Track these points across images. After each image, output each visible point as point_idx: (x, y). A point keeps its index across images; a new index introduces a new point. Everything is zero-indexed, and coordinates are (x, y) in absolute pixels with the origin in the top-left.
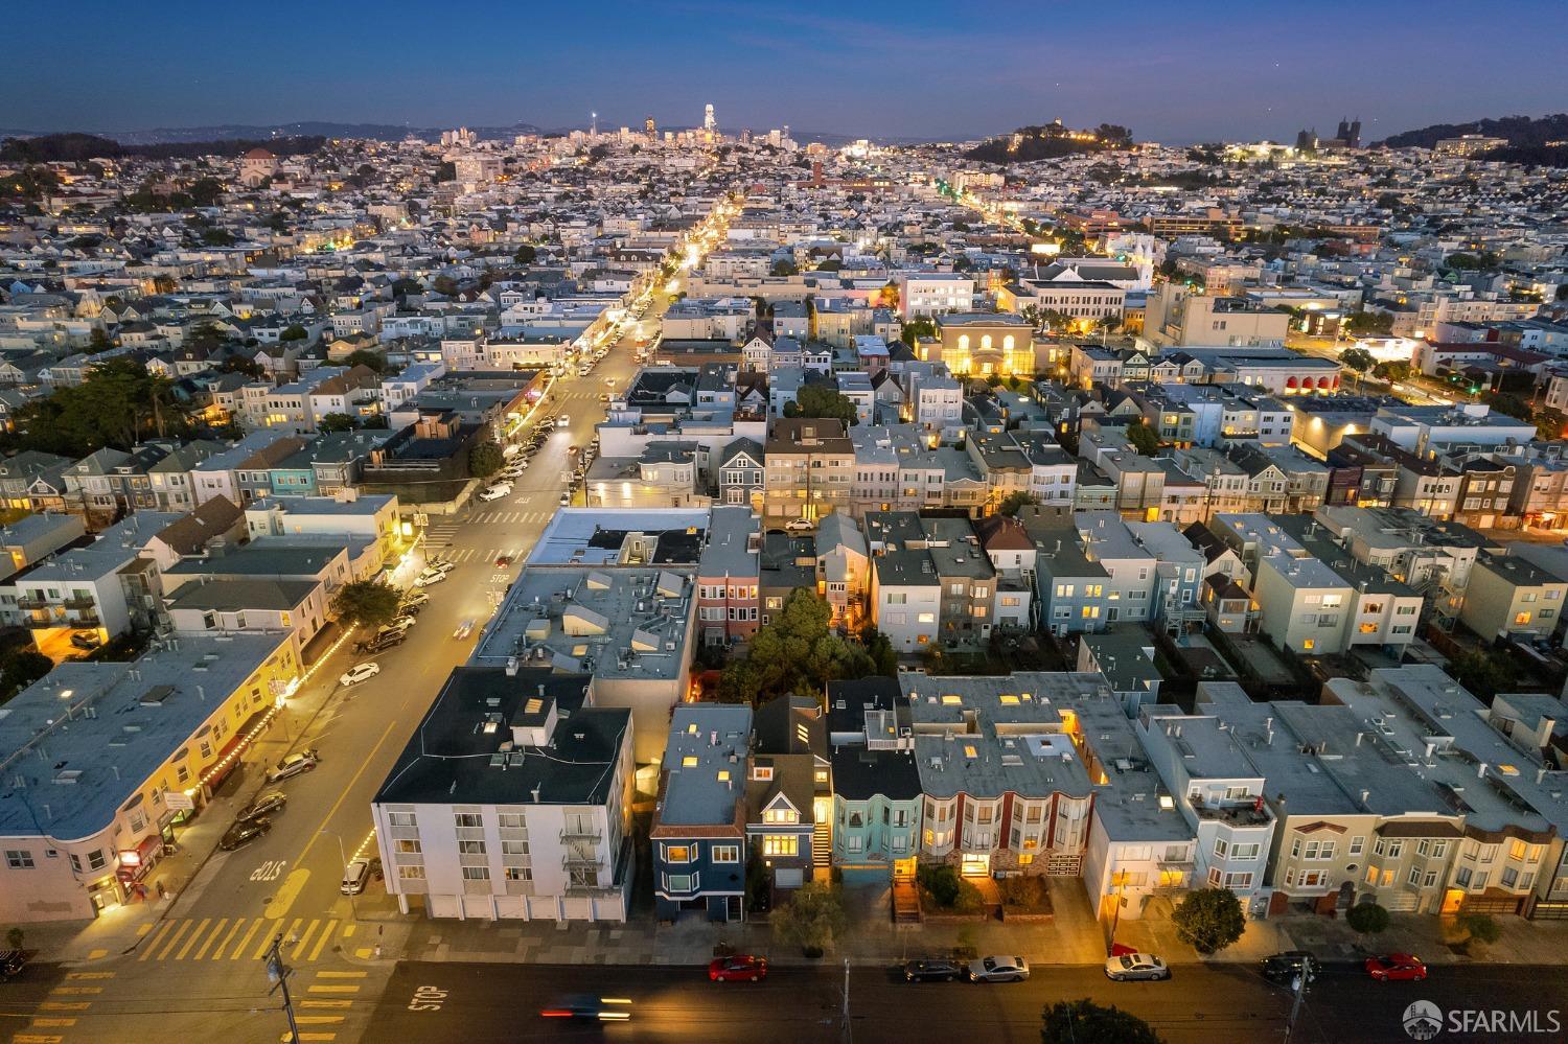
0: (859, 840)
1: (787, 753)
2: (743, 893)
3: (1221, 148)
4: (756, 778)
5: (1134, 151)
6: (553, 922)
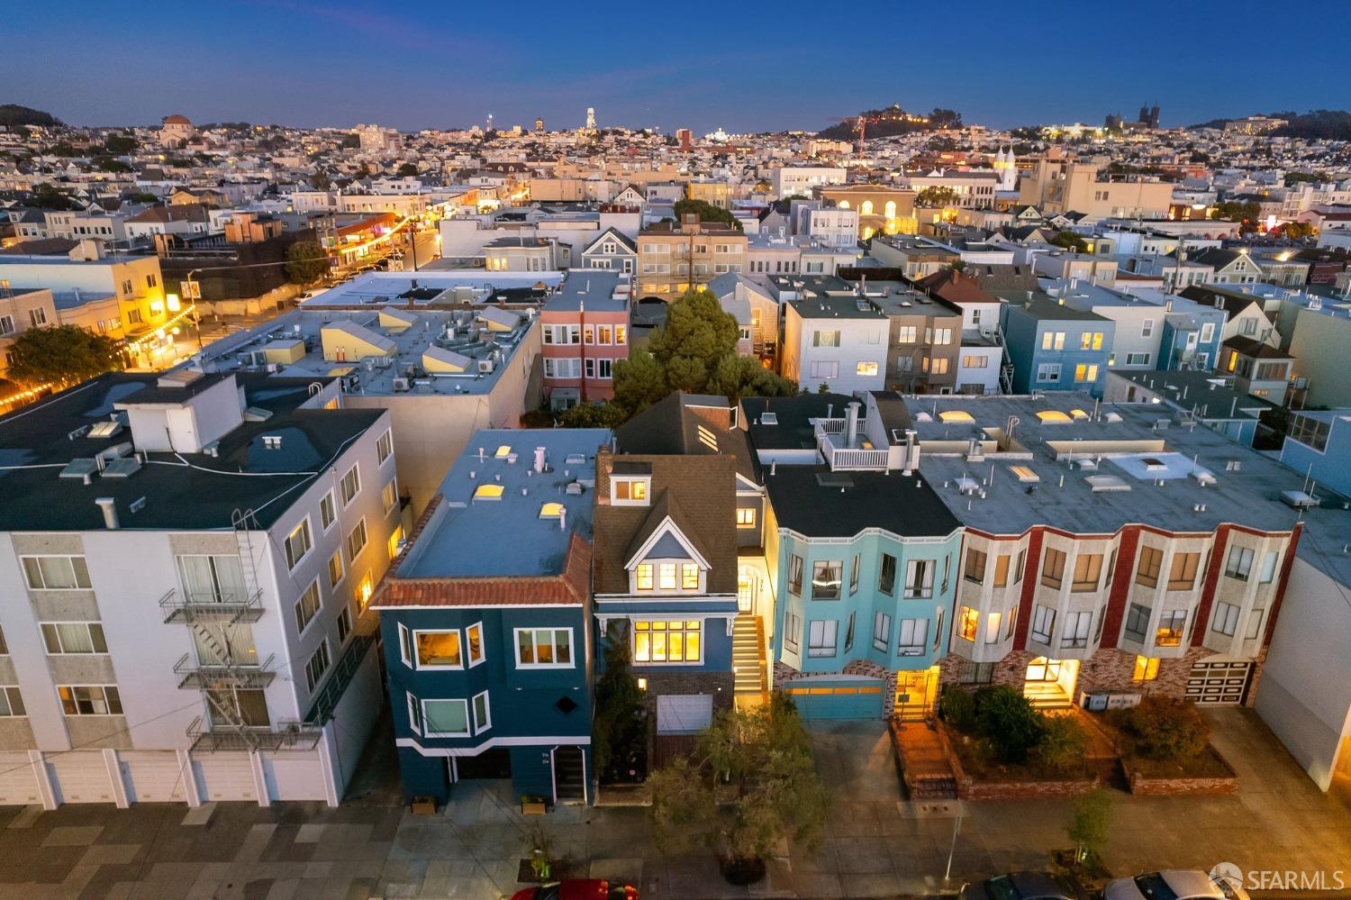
0: (830, 626)
1: (682, 453)
2: (586, 740)
3: (1039, 129)
4: (615, 501)
5: (964, 131)
6: (181, 808)
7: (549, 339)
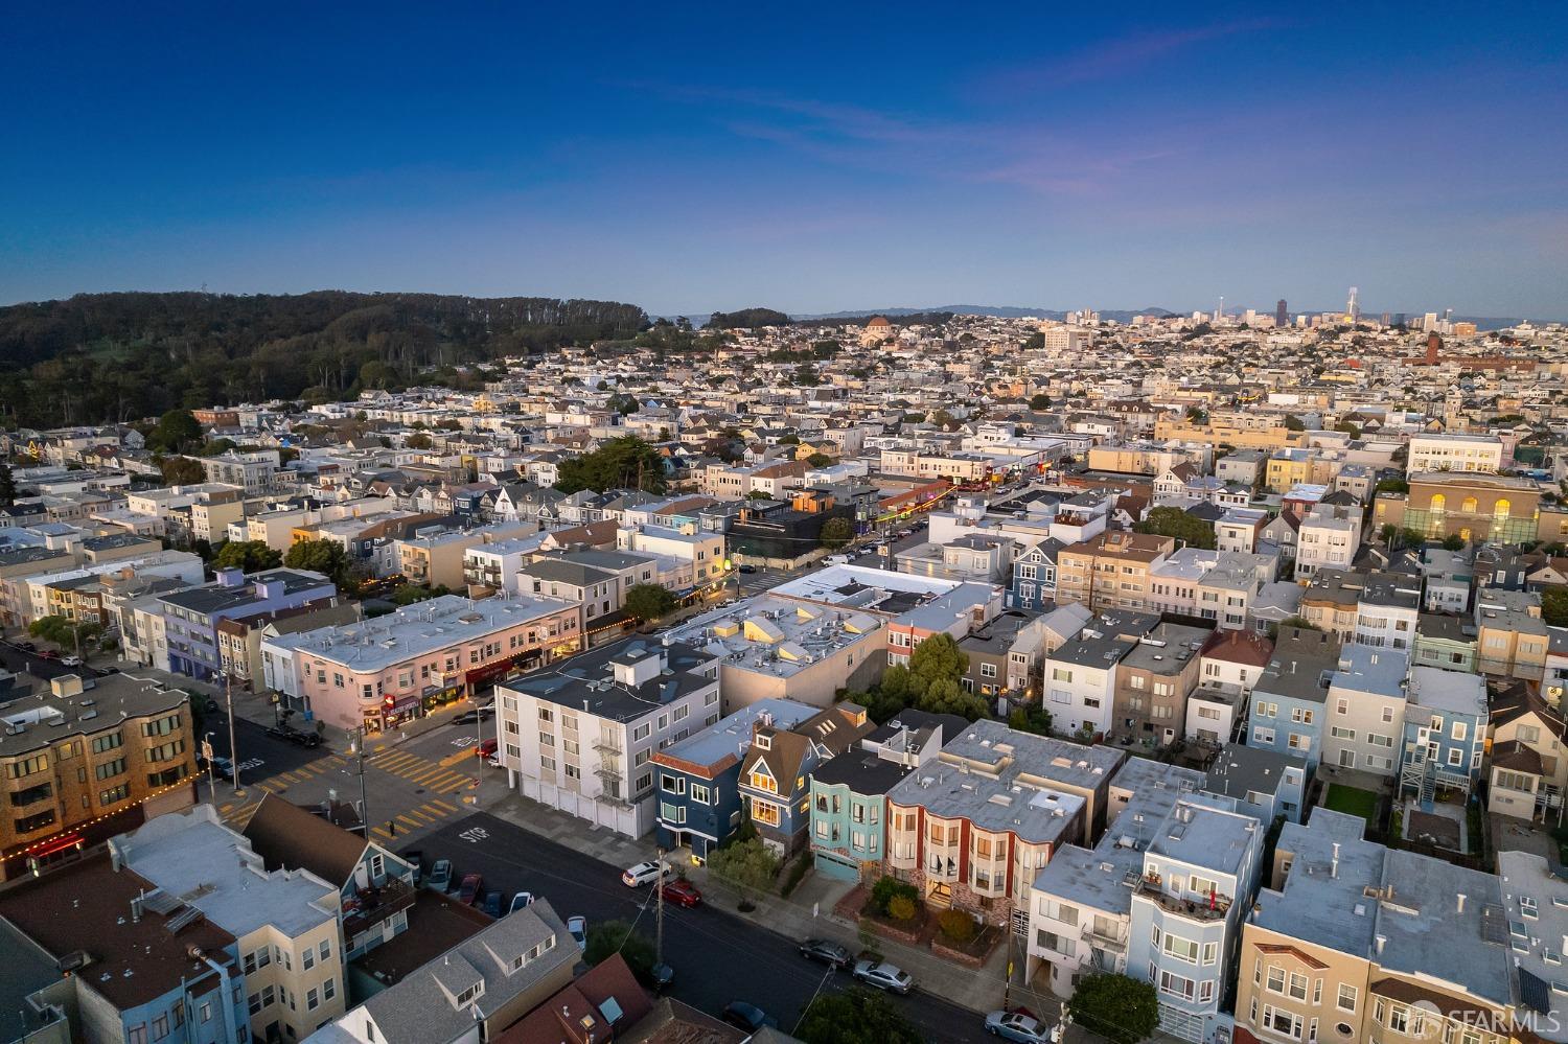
0: (826, 827)
1: (792, 732)
2: (716, 840)
4: (758, 745)
6: (591, 823)
7: (892, 641)
